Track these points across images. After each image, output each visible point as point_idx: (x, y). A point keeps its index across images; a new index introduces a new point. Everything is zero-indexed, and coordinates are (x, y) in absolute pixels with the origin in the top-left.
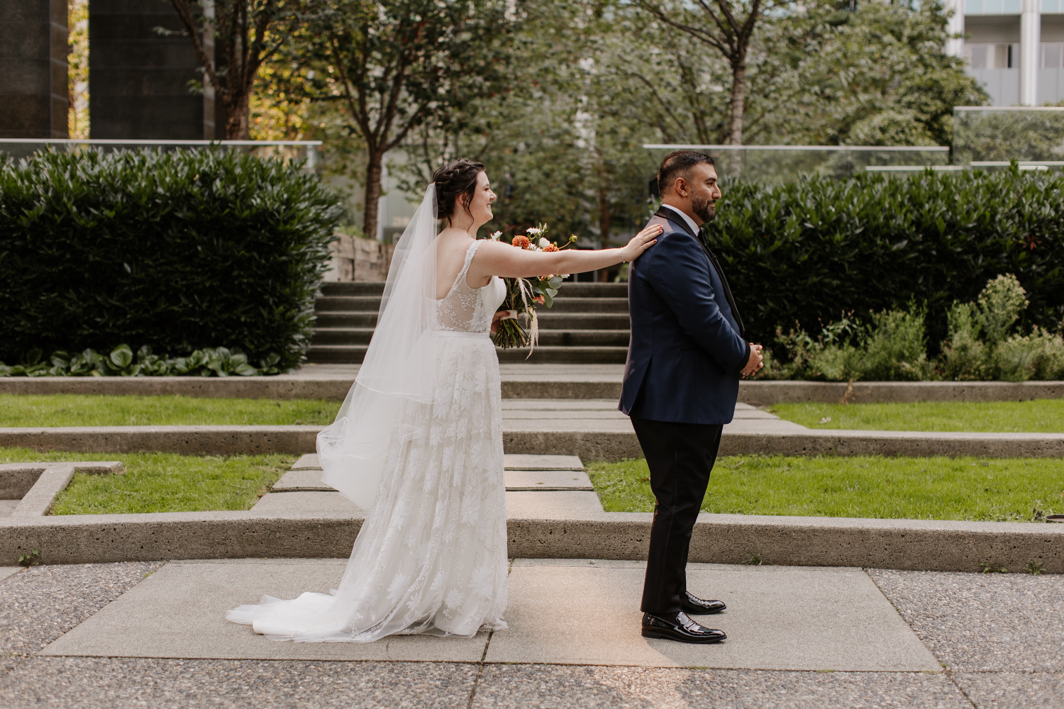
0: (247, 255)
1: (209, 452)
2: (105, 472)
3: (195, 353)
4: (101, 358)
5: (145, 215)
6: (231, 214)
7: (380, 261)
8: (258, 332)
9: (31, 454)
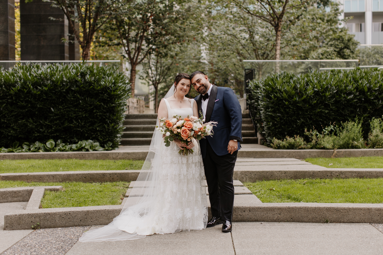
0: (99, 104)
1: (94, 181)
2: (57, 190)
3: (80, 142)
4: (43, 145)
5: (59, 89)
6: (93, 88)
7: (137, 106)
8: (104, 134)
9: (24, 183)
